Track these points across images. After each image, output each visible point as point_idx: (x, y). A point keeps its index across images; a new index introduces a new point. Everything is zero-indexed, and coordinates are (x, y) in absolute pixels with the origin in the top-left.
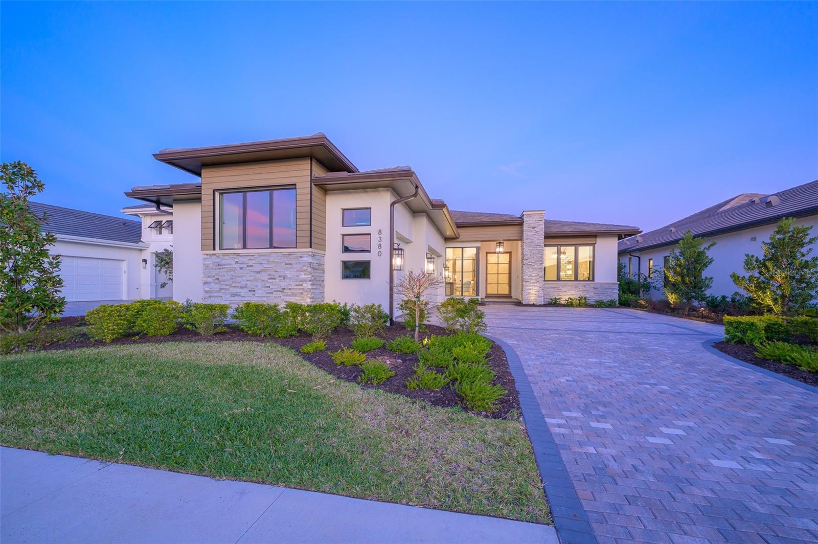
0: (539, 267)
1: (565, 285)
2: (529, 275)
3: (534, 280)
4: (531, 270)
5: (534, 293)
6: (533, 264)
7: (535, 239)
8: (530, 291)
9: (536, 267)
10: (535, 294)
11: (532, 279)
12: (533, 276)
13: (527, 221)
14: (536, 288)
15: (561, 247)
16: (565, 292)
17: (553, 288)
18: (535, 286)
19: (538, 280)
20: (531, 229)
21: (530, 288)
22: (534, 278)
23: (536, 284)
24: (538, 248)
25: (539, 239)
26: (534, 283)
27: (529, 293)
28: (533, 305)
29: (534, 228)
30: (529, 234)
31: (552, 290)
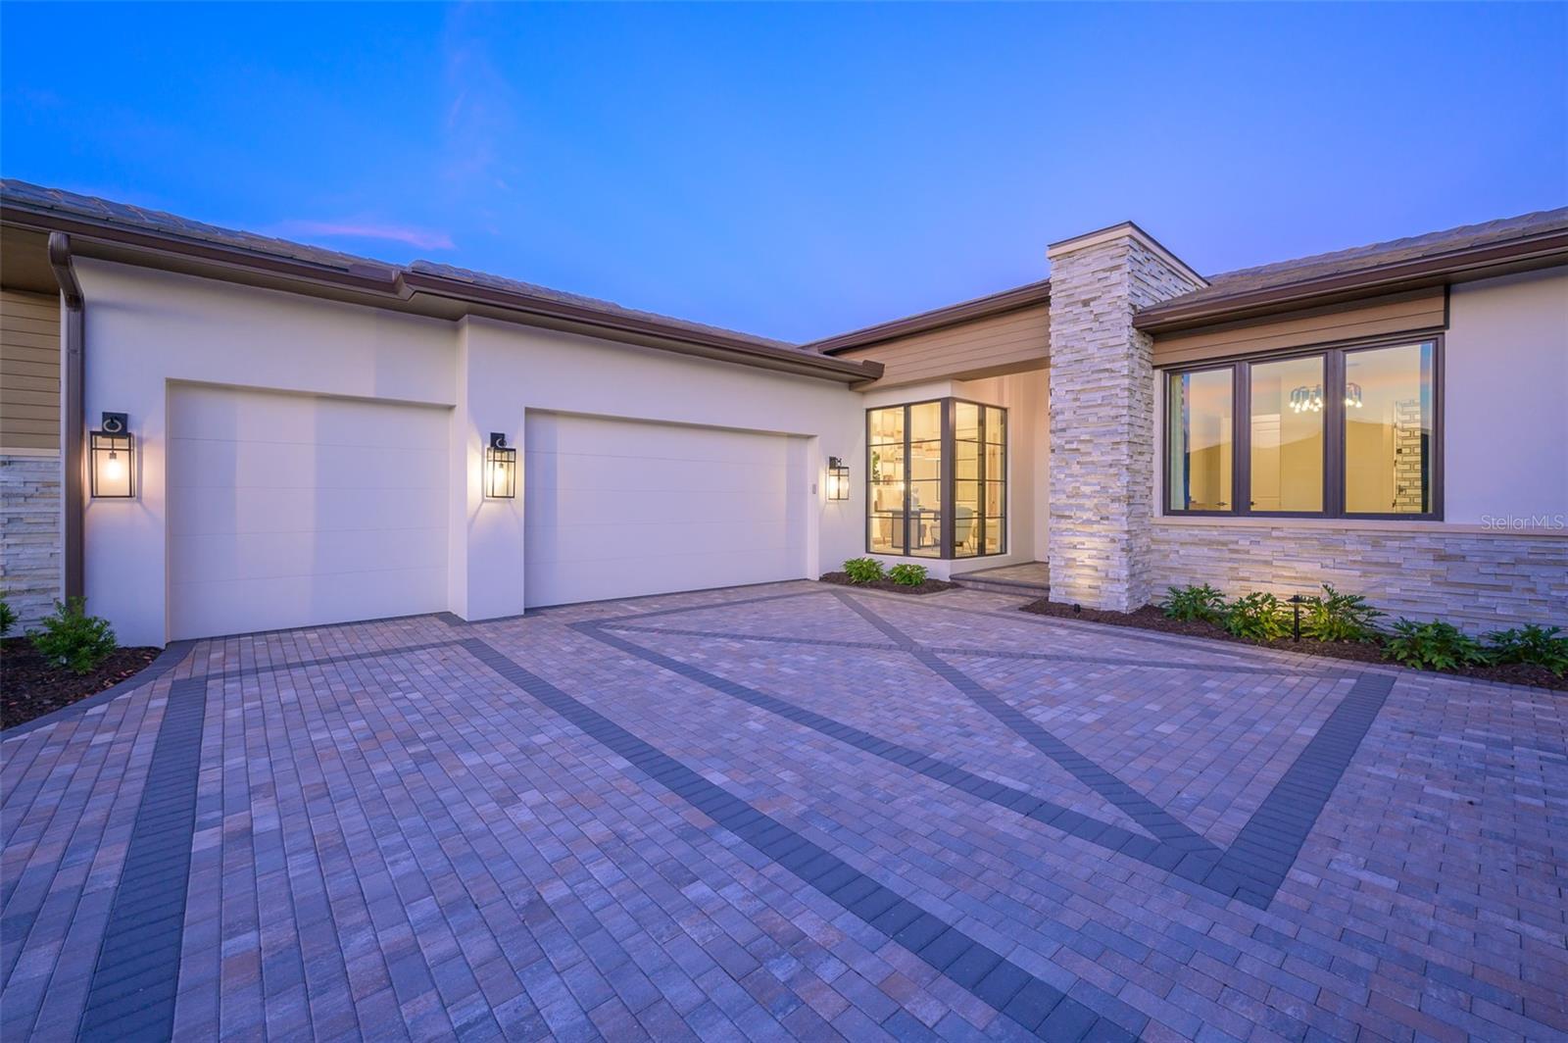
0: (1109, 458)
1: (1268, 536)
2: (1069, 489)
3: (1089, 509)
4: (1076, 469)
5: (1088, 562)
6: (1082, 447)
7: (1092, 349)
8: (1074, 554)
9: (1096, 457)
10: (1096, 569)
11: (1081, 507)
12: (1084, 496)
13: (1063, 281)
14: (1097, 543)
15: (1253, 367)
16: (1267, 563)
17: (1210, 543)
18: (1092, 535)
19: (1104, 513)
20: (1078, 309)
21: (1076, 540)
22: (1088, 503)
23: (1096, 528)
24: (1104, 383)
25: (1104, 346)
26: (1089, 522)
27: (1070, 563)
28: (1077, 611)
29: (1086, 303)
30: (1069, 329)
31: (1204, 551)
